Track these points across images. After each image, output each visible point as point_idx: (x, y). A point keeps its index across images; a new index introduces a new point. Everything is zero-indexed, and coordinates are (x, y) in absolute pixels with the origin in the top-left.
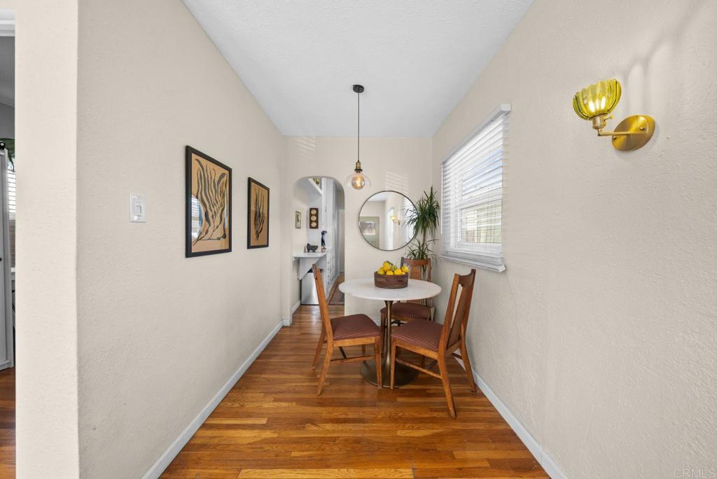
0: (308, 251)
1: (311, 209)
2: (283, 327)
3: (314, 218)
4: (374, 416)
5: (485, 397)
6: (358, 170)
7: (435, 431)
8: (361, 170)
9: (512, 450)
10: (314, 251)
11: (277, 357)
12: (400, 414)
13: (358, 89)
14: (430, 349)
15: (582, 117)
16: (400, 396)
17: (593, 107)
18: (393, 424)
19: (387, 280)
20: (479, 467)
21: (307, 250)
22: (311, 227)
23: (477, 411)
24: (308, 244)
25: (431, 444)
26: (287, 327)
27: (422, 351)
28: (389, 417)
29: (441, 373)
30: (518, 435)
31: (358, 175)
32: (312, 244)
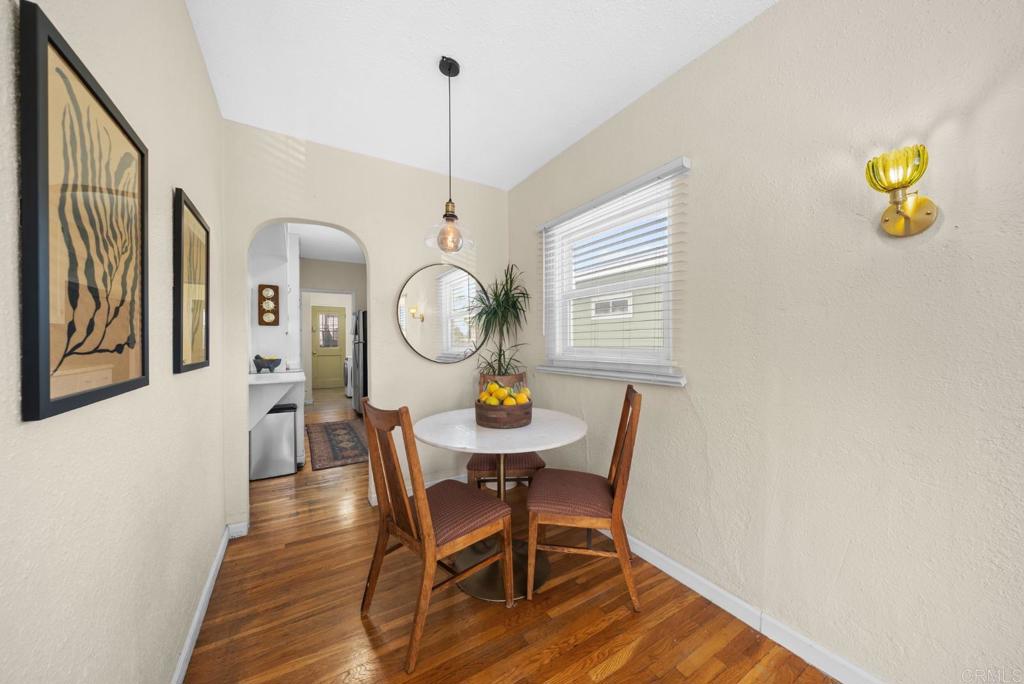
0: (259, 371)
1: (262, 288)
2: (232, 542)
3: (269, 305)
4: (537, 665)
5: (645, 562)
6: (450, 216)
7: (634, 644)
8: (455, 217)
9: (724, 626)
10: (272, 371)
11: (256, 622)
12: (572, 641)
13: (449, 67)
14: (597, 516)
15: (875, 186)
16: (549, 607)
17: (895, 176)
18: (576, 665)
19: (508, 414)
20: (717, 675)
21: (254, 369)
22: (262, 322)
23: (651, 586)
24: (257, 357)
25: (643, 670)
26: (241, 539)
27: (585, 523)
28: (560, 654)
29: (618, 550)
30: (714, 601)
31: (449, 226)
32: (266, 356)
